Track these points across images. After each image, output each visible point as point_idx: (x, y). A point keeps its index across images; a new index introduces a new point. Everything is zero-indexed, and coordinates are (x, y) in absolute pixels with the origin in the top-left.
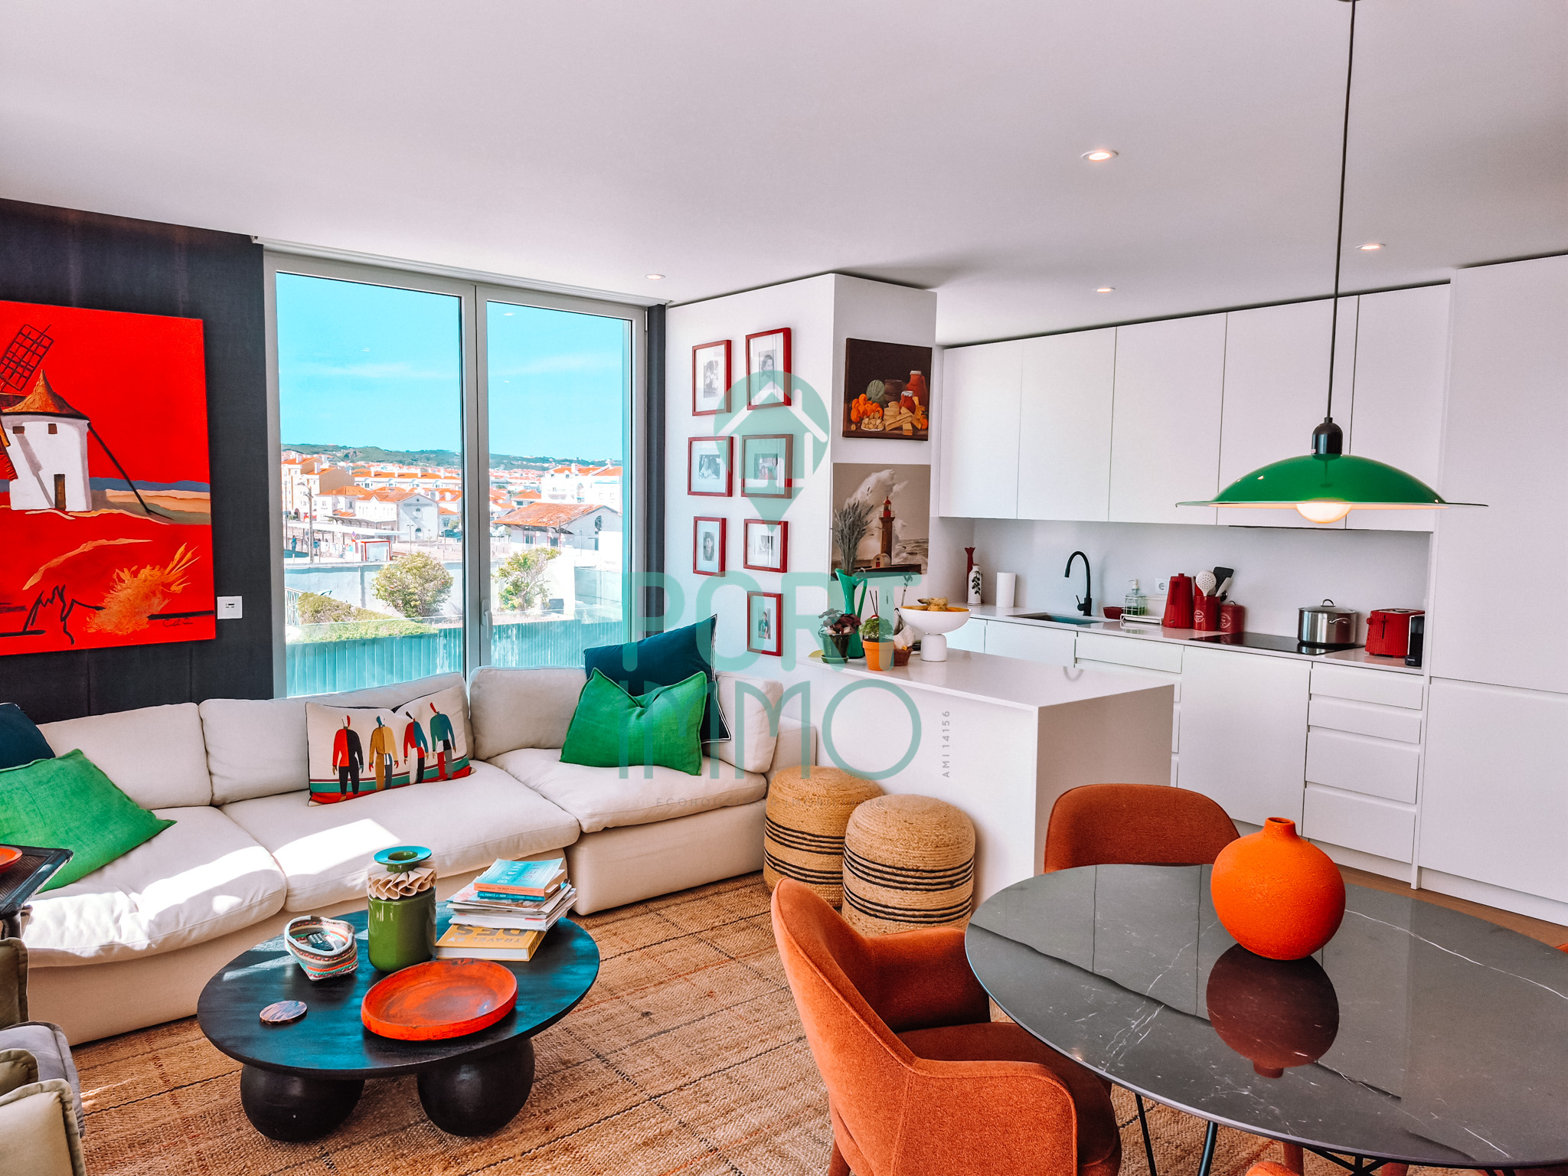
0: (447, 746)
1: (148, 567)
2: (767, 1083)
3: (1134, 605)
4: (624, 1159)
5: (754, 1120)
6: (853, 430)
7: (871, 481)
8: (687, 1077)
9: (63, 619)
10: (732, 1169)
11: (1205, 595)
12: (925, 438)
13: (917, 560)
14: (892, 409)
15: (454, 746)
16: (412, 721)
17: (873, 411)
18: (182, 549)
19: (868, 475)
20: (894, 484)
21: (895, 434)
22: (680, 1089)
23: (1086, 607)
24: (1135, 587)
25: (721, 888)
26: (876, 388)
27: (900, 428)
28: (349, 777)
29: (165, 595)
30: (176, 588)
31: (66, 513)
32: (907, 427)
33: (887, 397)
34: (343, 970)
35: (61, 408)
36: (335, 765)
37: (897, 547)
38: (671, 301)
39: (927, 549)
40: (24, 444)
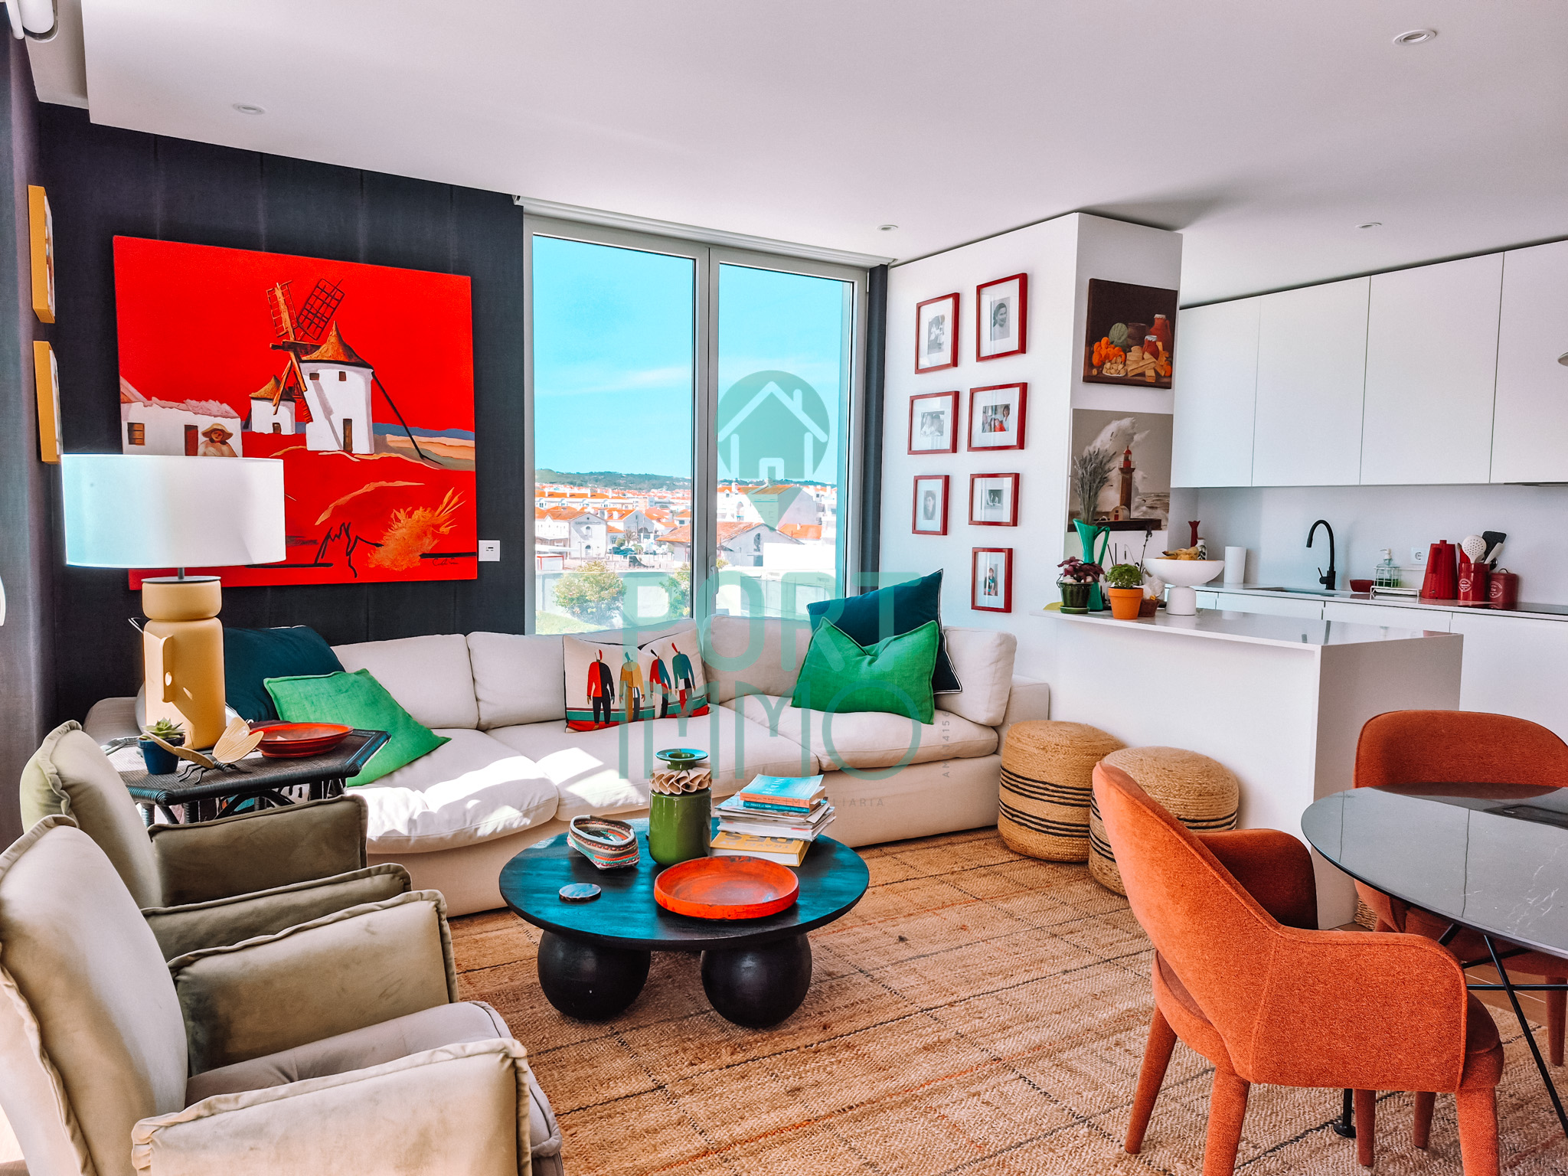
0: (687, 684)
1: (421, 508)
2: (1040, 1007)
3: (1386, 576)
4: (907, 1060)
5: (1036, 1038)
6: (1093, 374)
7: (1113, 427)
8: (955, 995)
9: (348, 554)
10: (1020, 1077)
11: (1472, 561)
12: (1168, 386)
13: (1157, 514)
14: (1135, 353)
15: (694, 685)
16: (657, 658)
17: (1115, 356)
18: (450, 493)
19: (1109, 423)
20: (1135, 433)
21: (1136, 381)
22: (951, 1005)
23: (1329, 581)
24: (1387, 557)
25: (954, 839)
26: (1119, 331)
27: (1143, 374)
28: (602, 707)
29: (435, 536)
30: (445, 530)
31: (353, 455)
32: (1150, 373)
33: (1130, 341)
34: (628, 861)
35: (350, 357)
36: (589, 695)
37: (1137, 500)
38: (895, 260)
39: (1168, 504)
40: (319, 390)
